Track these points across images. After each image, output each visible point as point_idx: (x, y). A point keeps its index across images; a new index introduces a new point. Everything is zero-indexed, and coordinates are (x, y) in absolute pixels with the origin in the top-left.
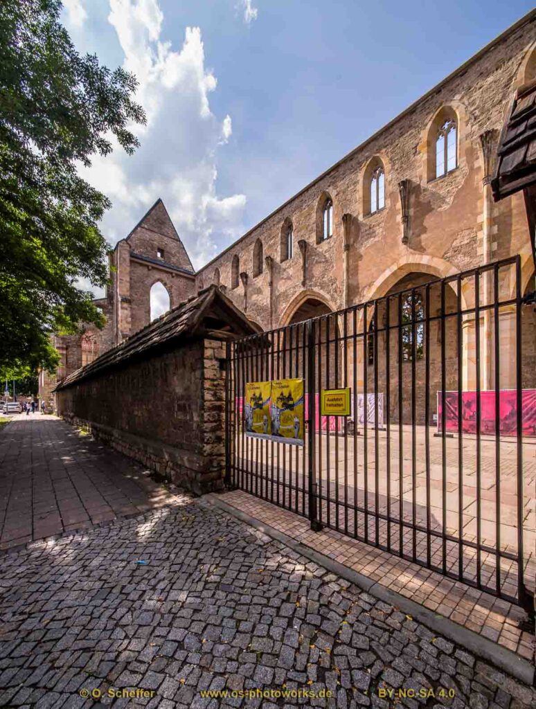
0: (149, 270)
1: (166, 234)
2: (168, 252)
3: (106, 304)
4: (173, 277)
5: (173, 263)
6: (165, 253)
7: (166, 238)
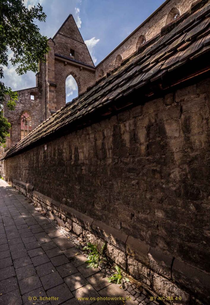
0: (65, 65)
1: (75, 39)
2: (77, 52)
3: (37, 91)
4: (81, 70)
5: (81, 60)
6: (75, 53)
7: (75, 42)
